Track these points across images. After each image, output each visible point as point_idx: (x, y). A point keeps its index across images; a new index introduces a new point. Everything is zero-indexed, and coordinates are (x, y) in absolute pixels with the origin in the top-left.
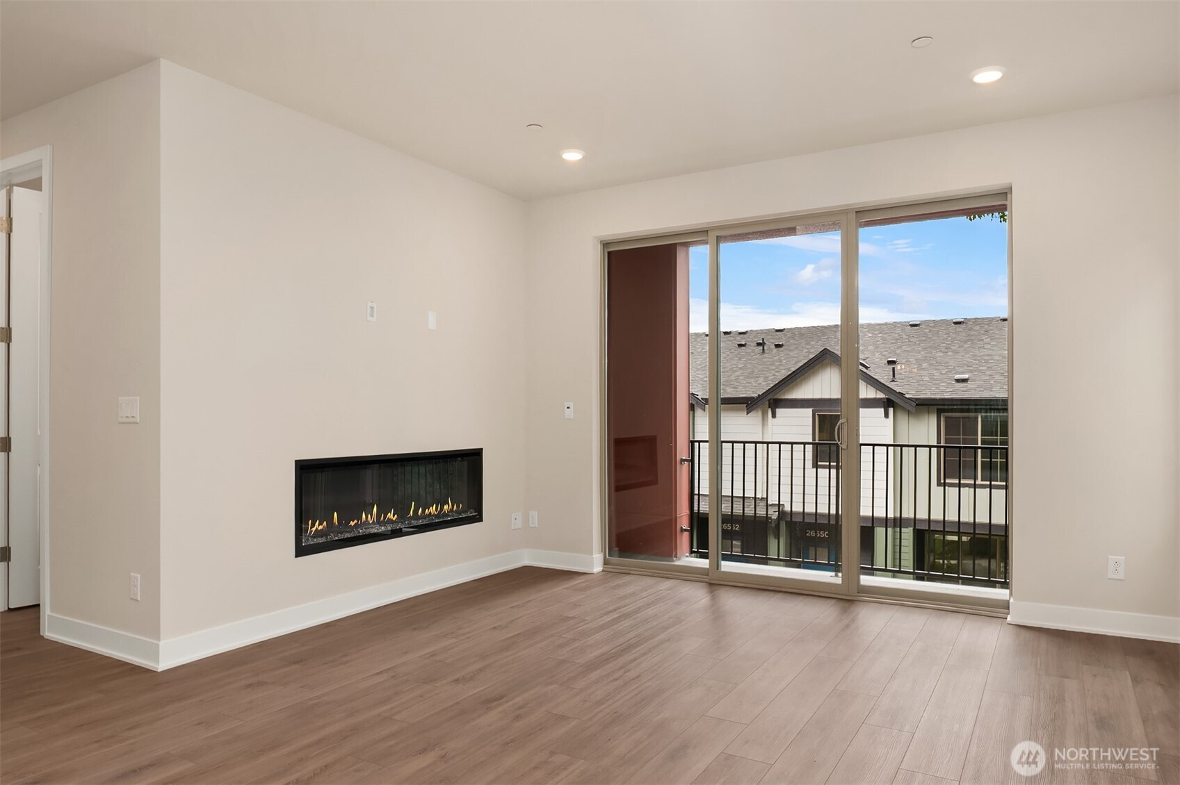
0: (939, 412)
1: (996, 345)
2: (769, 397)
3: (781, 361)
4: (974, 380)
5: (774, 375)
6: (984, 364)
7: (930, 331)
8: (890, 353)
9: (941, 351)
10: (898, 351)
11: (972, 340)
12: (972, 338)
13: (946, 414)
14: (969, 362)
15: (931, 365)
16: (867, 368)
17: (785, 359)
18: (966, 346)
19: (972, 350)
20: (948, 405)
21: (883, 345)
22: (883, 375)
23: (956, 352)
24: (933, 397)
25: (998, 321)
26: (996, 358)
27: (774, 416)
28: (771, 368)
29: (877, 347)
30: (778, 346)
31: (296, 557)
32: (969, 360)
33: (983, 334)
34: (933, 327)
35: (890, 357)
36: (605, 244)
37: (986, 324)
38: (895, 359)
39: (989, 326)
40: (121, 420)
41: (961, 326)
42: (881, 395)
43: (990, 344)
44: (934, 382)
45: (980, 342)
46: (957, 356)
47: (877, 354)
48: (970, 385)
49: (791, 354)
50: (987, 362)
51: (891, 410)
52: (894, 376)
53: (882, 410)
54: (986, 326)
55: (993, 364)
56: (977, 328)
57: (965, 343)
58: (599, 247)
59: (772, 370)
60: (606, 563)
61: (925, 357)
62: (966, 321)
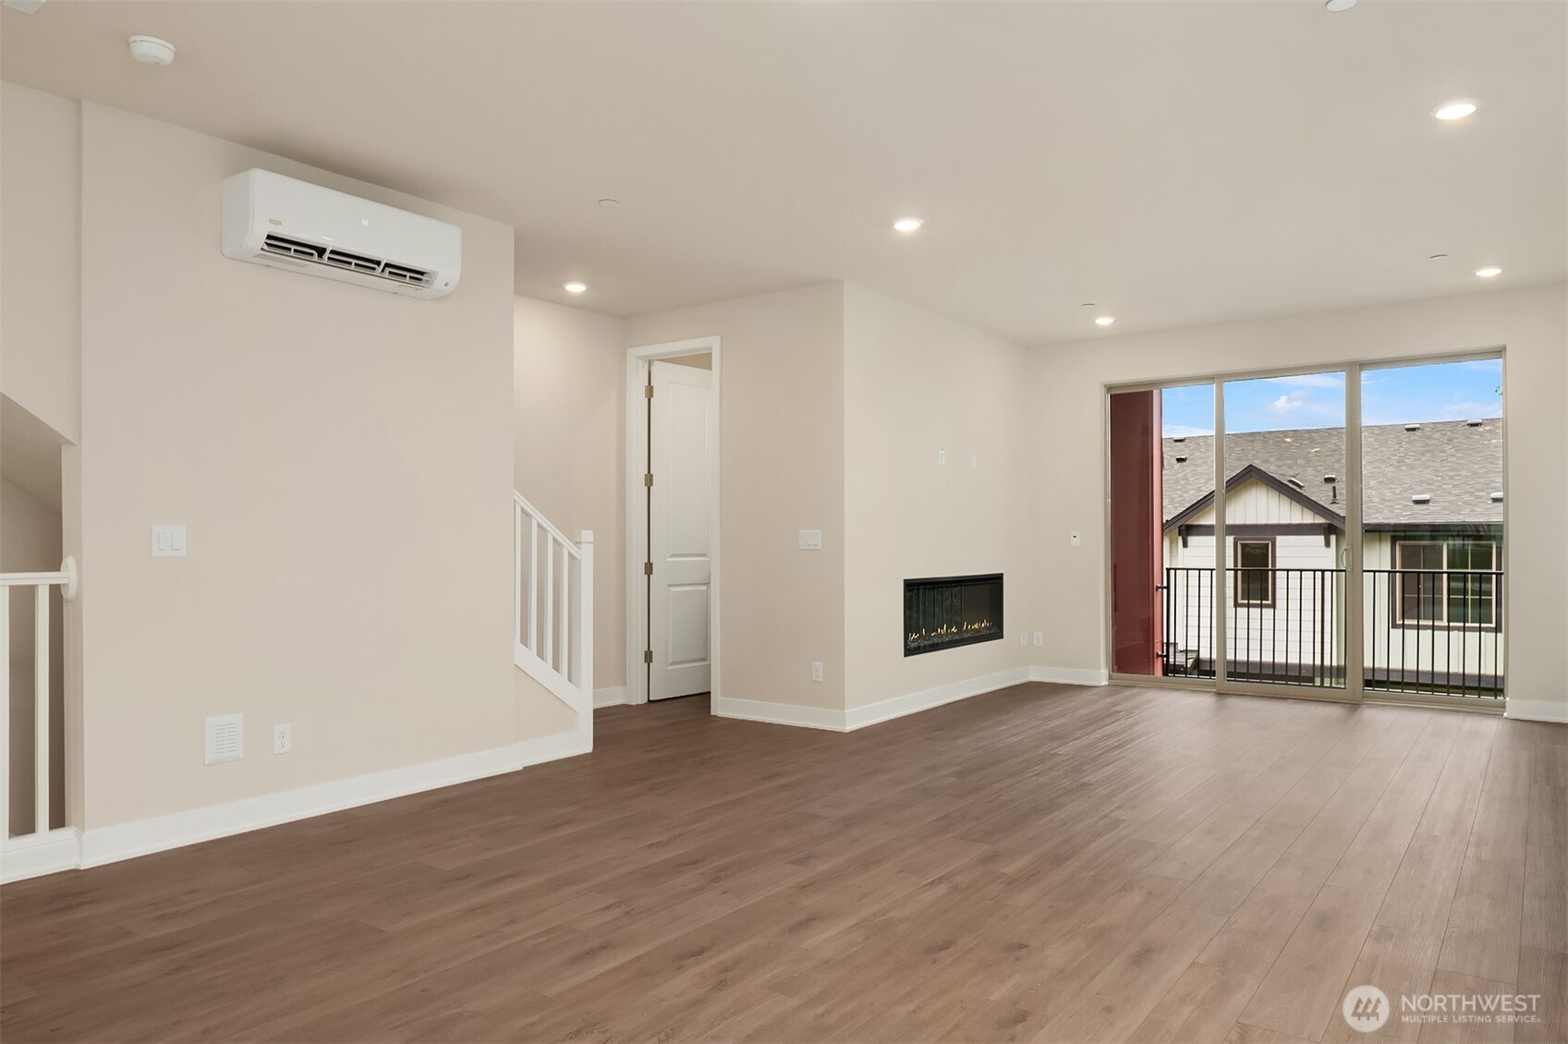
0: (1394, 540)
1: (1463, 458)
2: (1180, 523)
3: (1187, 479)
4: (1437, 502)
5: (1181, 496)
6: (1449, 482)
7: (1376, 440)
8: (1326, 469)
9: (1391, 465)
10: (1336, 466)
11: (1431, 451)
12: (1431, 448)
13: (1402, 542)
14: (1430, 479)
15: (1381, 483)
16: (1300, 487)
17: (1192, 476)
18: (1424, 458)
19: (1432, 464)
20: (1405, 531)
21: (1316, 458)
22: (1321, 495)
23: (1412, 467)
24: (1386, 521)
25: (1464, 426)
26: (1464, 473)
27: (1185, 545)
28: (1175, 487)
29: (1309, 461)
30: (1179, 460)
31: (905, 656)
32: (1429, 476)
33: (1446, 444)
34: (1380, 435)
35: (1327, 474)
36: (1109, 388)
37: (1449, 431)
38: (1334, 476)
39: (1453, 433)
40: (801, 548)
41: (1416, 433)
42: (1320, 520)
43: (1454, 456)
44: (1386, 504)
45: (1441, 454)
46: (1413, 472)
47: (1310, 470)
48: (1431, 506)
49: (1199, 470)
50: (1452, 478)
51: (1333, 538)
52: (1335, 496)
53: (1322, 538)
54: (1449, 434)
55: (1460, 482)
56: (1437, 435)
57: (1423, 454)
58: (1103, 390)
59: (1178, 490)
60: (1110, 678)
61: (1373, 473)
62: (1422, 426)
